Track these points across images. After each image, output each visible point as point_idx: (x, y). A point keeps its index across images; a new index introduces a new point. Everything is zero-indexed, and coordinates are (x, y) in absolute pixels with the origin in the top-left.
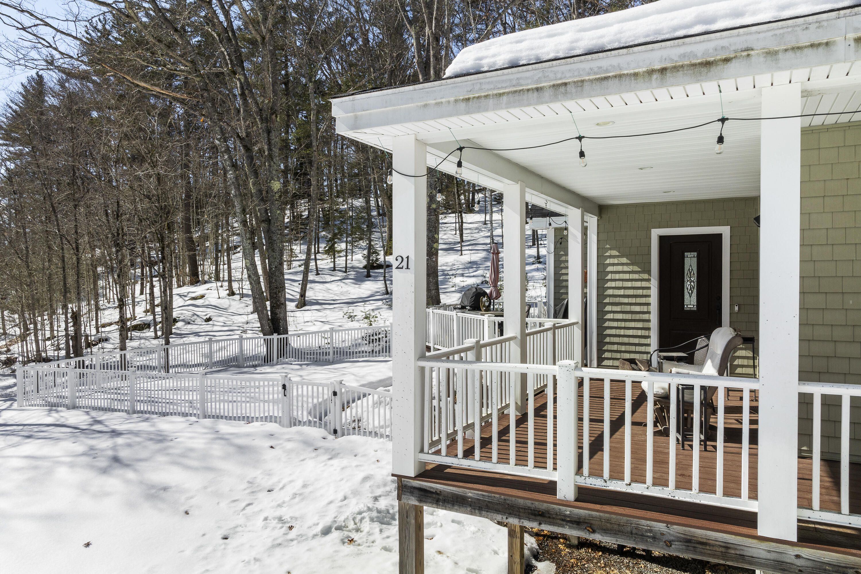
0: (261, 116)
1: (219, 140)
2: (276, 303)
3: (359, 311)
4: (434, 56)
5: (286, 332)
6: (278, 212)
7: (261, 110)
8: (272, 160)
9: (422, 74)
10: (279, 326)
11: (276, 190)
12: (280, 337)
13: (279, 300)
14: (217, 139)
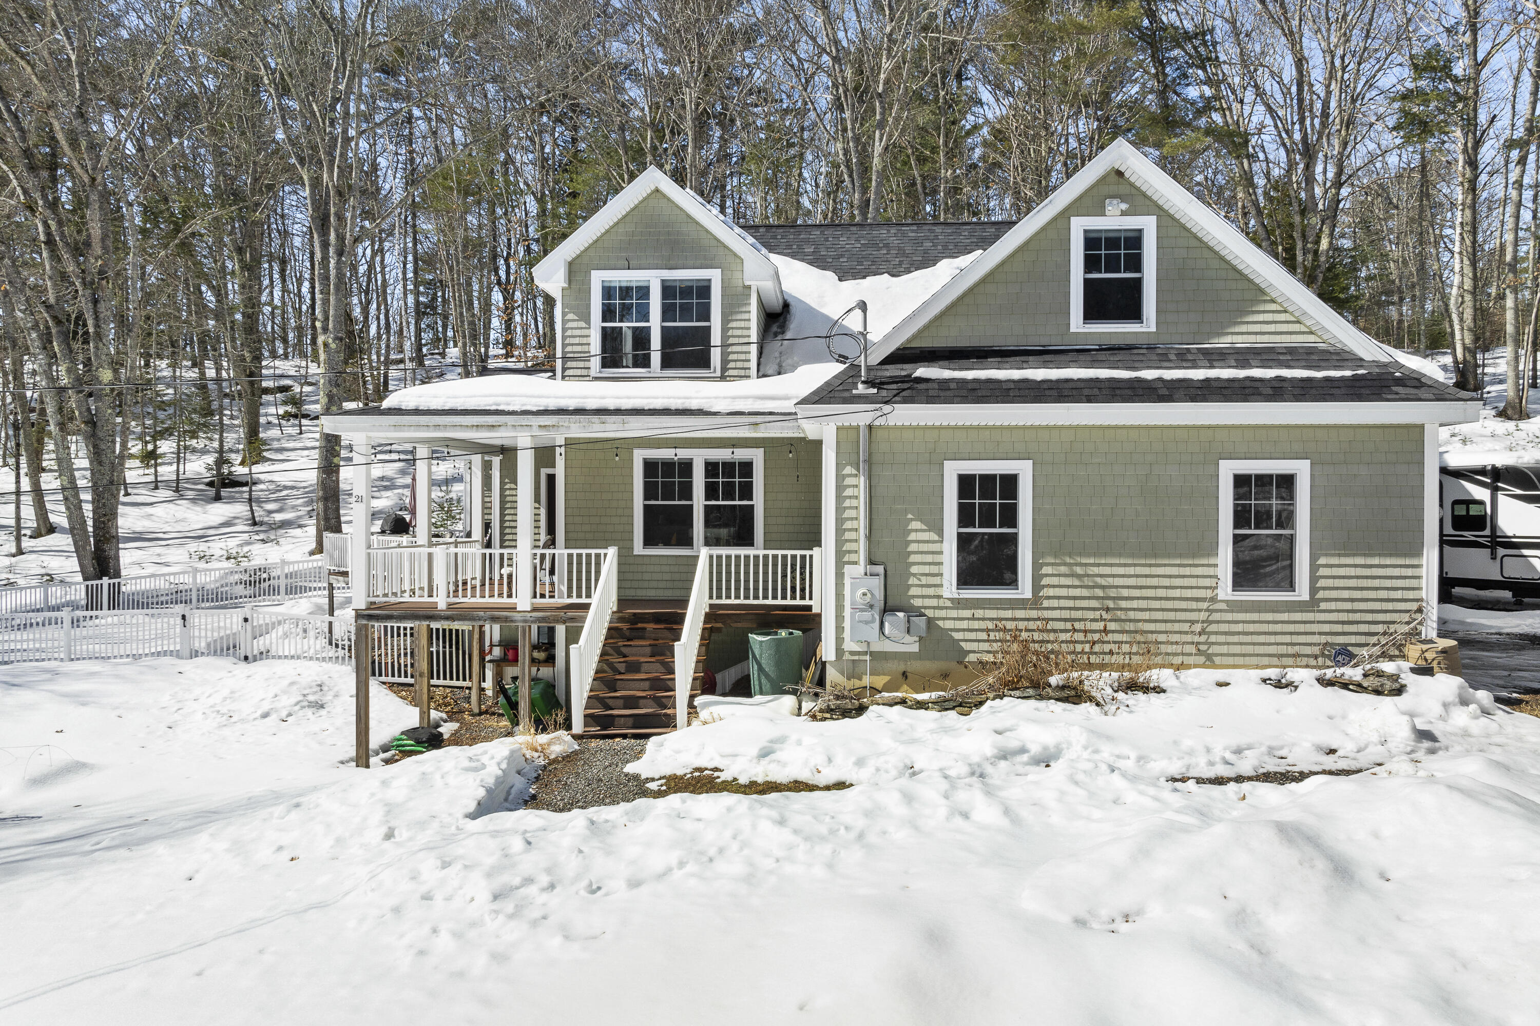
0: (84, 279)
1: (23, 312)
2: (104, 536)
3: (217, 547)
4: (336, 214)
5: (117, 575)
6: (109, 411)
7: (83, 271)
8: (101, 340)
9: (319, 233)
10: (108, 567)
11: (105, 381)
12: (112, 581)
13: (108, 532)
14: (20, 310)
